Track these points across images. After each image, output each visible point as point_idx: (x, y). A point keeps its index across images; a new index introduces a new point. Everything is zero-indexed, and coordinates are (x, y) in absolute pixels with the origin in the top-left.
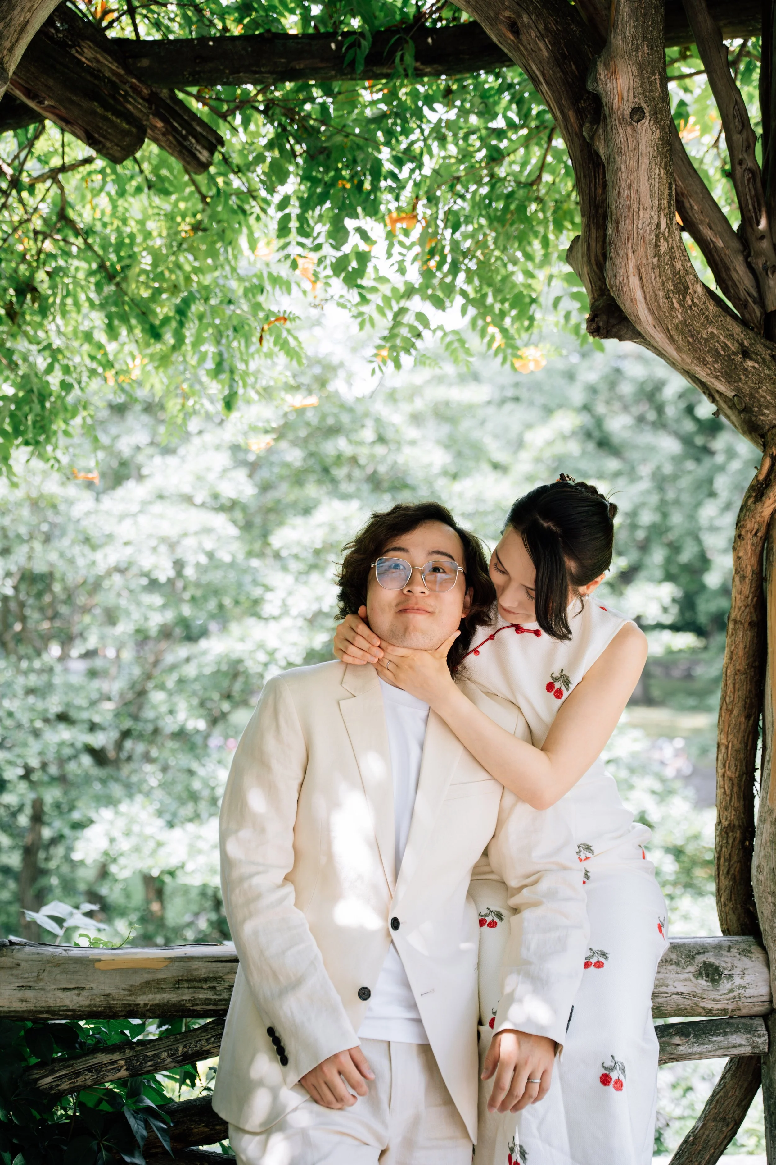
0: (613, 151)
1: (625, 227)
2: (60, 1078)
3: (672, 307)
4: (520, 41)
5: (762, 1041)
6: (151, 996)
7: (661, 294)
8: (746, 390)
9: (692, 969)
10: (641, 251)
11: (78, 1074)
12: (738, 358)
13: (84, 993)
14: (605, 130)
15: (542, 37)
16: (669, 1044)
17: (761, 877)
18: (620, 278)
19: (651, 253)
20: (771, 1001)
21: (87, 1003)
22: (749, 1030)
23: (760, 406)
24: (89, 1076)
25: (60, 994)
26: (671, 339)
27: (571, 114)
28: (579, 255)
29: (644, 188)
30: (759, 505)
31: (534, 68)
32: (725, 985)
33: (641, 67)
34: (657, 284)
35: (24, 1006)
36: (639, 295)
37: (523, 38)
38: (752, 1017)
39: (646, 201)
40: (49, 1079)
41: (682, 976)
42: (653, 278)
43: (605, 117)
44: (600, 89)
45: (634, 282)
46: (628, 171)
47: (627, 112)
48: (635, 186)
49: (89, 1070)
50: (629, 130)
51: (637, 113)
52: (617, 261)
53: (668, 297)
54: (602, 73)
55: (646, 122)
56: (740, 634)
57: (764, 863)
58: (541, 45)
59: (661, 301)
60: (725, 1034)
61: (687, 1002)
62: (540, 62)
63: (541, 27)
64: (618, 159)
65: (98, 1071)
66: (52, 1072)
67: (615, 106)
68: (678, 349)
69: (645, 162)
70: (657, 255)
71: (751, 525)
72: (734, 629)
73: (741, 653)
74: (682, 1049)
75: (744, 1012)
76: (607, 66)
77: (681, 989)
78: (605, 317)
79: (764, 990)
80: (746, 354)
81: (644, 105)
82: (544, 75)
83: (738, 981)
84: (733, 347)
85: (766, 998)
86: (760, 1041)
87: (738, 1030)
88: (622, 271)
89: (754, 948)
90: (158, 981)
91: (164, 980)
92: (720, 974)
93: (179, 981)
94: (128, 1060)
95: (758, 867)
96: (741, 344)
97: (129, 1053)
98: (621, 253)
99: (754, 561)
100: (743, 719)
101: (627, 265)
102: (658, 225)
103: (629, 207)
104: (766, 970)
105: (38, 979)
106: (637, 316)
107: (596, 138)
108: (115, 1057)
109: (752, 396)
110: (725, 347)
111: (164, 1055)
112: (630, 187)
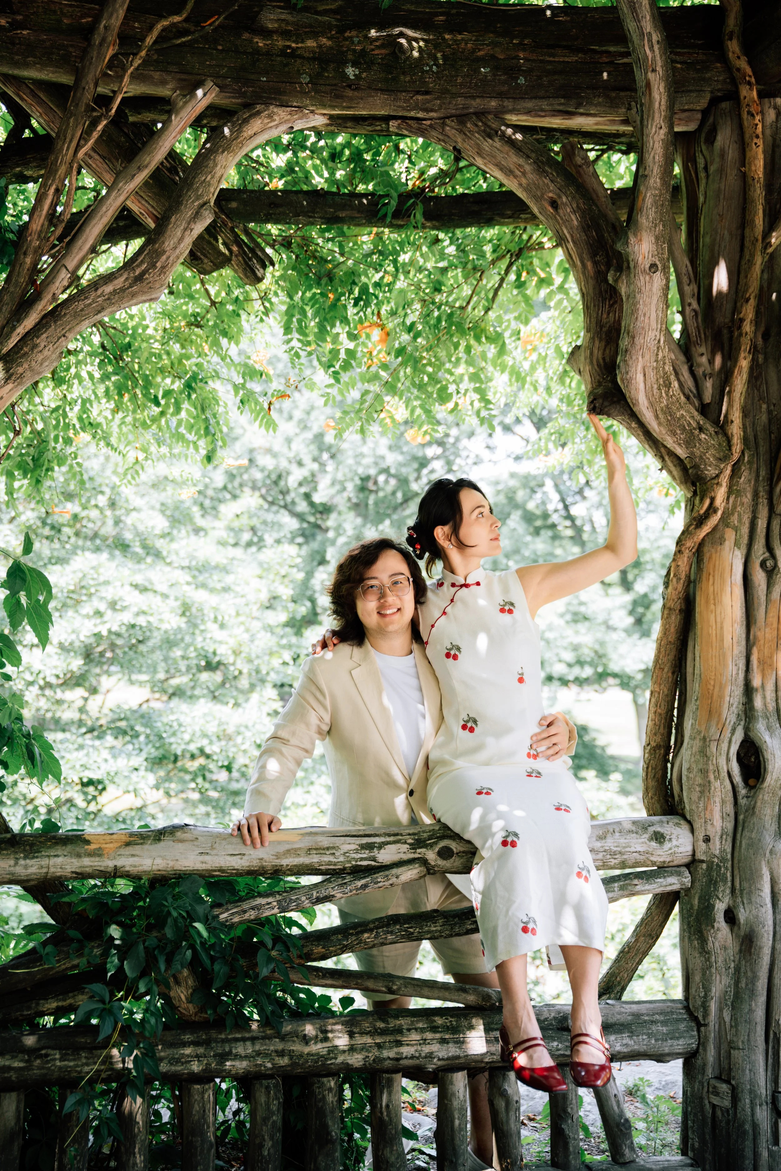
0: (634, 291)
1: (639, 341)
2: (232, 914)
3: (661, 396)
4: (558, 213)
5: (687, 880)
6: (291, 860)
7: (655, 386)
8: (697, 453)
9: (647, 836)
10: (647, 357)
11: (245, 912)
12: (697, 432)
13: (245, 858)
14: (628, 276)
15: (574, 212)
16: (630, 885)
17: (691, 775)
18: (630, 374)
19: (653, 359)
20: (694, 855)
21: (247, 864)
22: (679, 874)
23: (705, 465)
24: (252, 912)
25: (229, 858)
26: (657, 417)
27: (589, 265)
28: (582, 358)
29: (653, 316)
30: (698, 531)
31: (565, 232)
32: (667, 845)
33: (657, 238)
34: (654, 380)
35: (204, 867)
36: (641, 386)
37: (561, 211)
38: (678, 866)
39: (654, 324)
40: (225, 915)
41: (640, 841)
42: (652, 375)
43: (628, 267)
44: (630, 250)
45: (640, 377)
46: (645, 305)
47: (647, 266)
48: (647, 315)
49: (253, 908)
50: (647, 278)
51: (653, 267)
52: (630, 363)
53: (659, 389)
54: (632, 240)
55: (658, 273)
56: (673, 617)
57: (694, 766)
58: (573, 217)
59: (655, 391)
60: (665, 877)
61: (642, 857)
62: (571, 229)
63: (574, 206)
64: (638, 296)
65: (259, 909)
66: (227, 910)
67: (640, 261)
68: (660, 424)
69: (655, 299)
70: (657, 361)
71: (689, 544)
72: (669, 614)
73: (673, 630)
74: (638, 888)
75: (676, 863)
76: (635, 235)
77: (639, 848)
78: (601, 401)
79: (689, 848)
80: (701, 429)
81: (658, 263)
82: (572, 236)
83: (674, 842)
84: (694, 425)
85: (690, 853)
86: (686, 880)
87: (672, 874)
88: (633, 369)
89: (682, 822)
90: (296, 850)
91: (300, 849)
92: (664, 838)
93: (310, 849)
94: (279, 902)
95: (689, 769)
96: (698, 423)
97: (278, 897)
98: (634, 358)
99: (687, 568)
100: (670, 674)
101: (636, 366)
102: (659, 341)
103: (643, 328)
104: (690, 835)
105: (212, 848)
106: (637, 400)
107: (620, 281)
108: (270, 900)
109: (701, 457)
110: (689, 424)
111: (304, 898)
112: (645, 315)
